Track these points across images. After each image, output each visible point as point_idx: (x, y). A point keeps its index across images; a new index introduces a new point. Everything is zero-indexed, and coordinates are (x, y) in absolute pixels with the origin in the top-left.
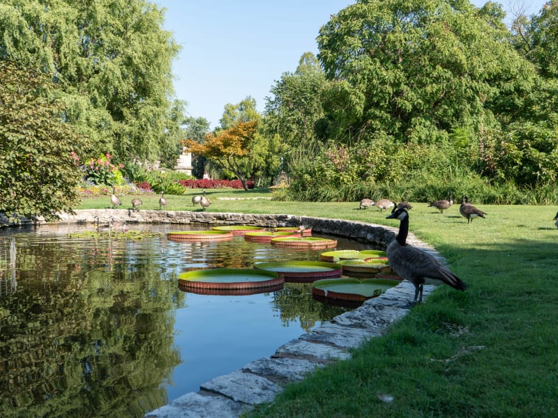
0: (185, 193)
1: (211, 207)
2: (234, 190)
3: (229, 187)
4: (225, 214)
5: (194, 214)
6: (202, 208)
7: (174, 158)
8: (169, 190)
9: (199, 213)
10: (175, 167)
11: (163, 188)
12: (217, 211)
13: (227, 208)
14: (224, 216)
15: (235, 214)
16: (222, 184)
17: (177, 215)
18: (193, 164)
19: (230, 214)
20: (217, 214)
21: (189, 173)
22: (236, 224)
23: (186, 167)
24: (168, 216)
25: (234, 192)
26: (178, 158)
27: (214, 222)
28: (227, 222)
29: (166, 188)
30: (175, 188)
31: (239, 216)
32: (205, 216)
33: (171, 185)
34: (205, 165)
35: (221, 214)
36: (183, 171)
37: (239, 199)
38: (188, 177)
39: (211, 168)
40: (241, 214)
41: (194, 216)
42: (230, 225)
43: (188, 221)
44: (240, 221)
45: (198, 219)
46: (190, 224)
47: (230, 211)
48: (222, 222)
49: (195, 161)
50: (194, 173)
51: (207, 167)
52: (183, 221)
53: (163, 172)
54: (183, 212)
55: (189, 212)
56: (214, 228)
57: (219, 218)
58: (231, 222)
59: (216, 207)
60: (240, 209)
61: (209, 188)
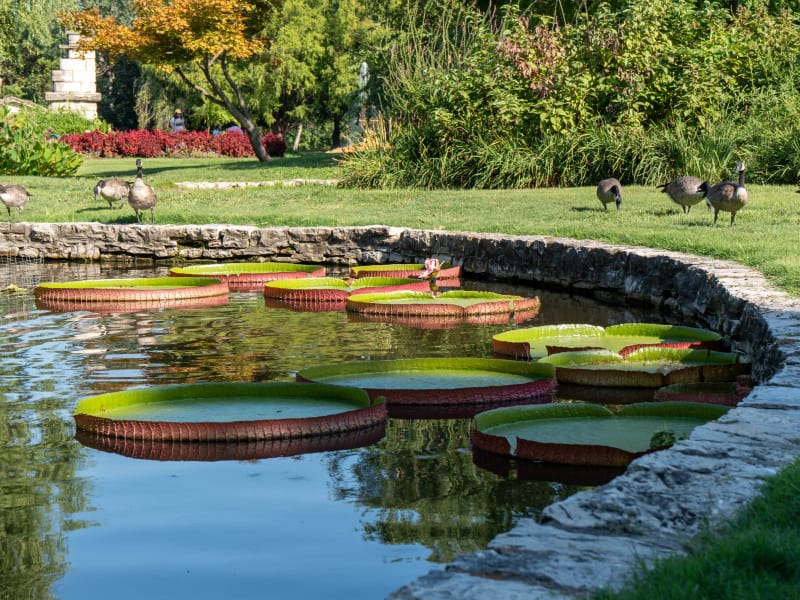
0: (79, 172)
1: (160, 209)
2: (225, 159)
3: (212, 154)
4: (203, 228)
5: (112, 231)
6: (133, 213)
7: (43, 67)
8: (34, 163)
9: (127, 228)
10: (49, 95)
11: (15, 157)
12: (179, 220)
13: (209, 211)
14: (199, 234)
15: (233, 228)
16: (190, 143)
17: (61, 233)
18: (100, 84)
19: (221, 228)
20: (180, 228)
21: (91, 112)
22: (236, 258)
23: (81, 95)
24: (34, 237)
25: (227, 166)
26: (58, 67)
27: (172, 252)
28: (212, 253)
29: (22, 158)
30: (50, 155)
31: (245, 233)
32: (145, 237)
33: (37, 147)
34: (138, 89)
35: (192, 229)
36: (73, 106)
37: (242, 185)
38: (89, 123)
39: (154, 98)
40: (251, 229)
41: (113, 236)
42: (220, 260)
43: (94, 253)
44: (250, 248)
45: (125, 246)
46: (98, 261)
47: (217, 220)
48: (195, 252)
49: (106, 76)
50: (103, 110)
51: (143, 95)
52: (80, 251)
53: (14, 110)
54: (79, 225)
55: (96, 226)
56: (176, 270)
57: (187, 241)
58: (223, 253)
59: (176, 208)
60: (248, 212)
61: (152, 155)
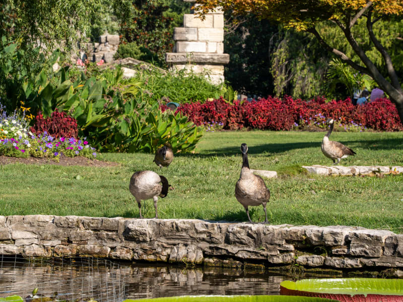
1: (274, 205)
2: (370, 134)
3: (354, 127)
4: (326, 230)
5: (219, 230)
6: (239, 208)
7: (168, 21)
8: (146, 138)
9: (235, 227)
10: (171, 56)
11: (125, 131)
12: (297, 219)
13: (336, 208)
14: (321, 237)
15: (363, 232)
16: (328, 113)
17: (160, 231)
18: (230, 44)
19: (347, 231)
20: (298, 229)
21: (216, 76)
22: (366, 271)
24: (129, 236)
25: (368, 144)
26: (181, 24)
27: (288, 259)
28: (336, 262)
29: (133, 131)
30: (164, 128)
31: (378, 239)
32: (256, 238)
33: (151, 119)
34: (274, 47)
35: (312, 230)
36: (197, 69)
37: (385, 169)
38: (214, 89)
39: (293, 56)
40: (385, 234)
41: (219, 237)
42: (347, 272)
43: (195, 256)
44: (384, 258)
45: (233, 249)
46: (201, 266)
47: (344, 221)
48: (316, 260)
49: (239, 31)
51: (280, 53)
52: (181, 253)
53: (129, 73)
54: (180, 222)
55: (199, 224)
56: (290, 285)
57: (306, 245)
58: (349, 262)
59: (296, 203)
60: (385, 212)
